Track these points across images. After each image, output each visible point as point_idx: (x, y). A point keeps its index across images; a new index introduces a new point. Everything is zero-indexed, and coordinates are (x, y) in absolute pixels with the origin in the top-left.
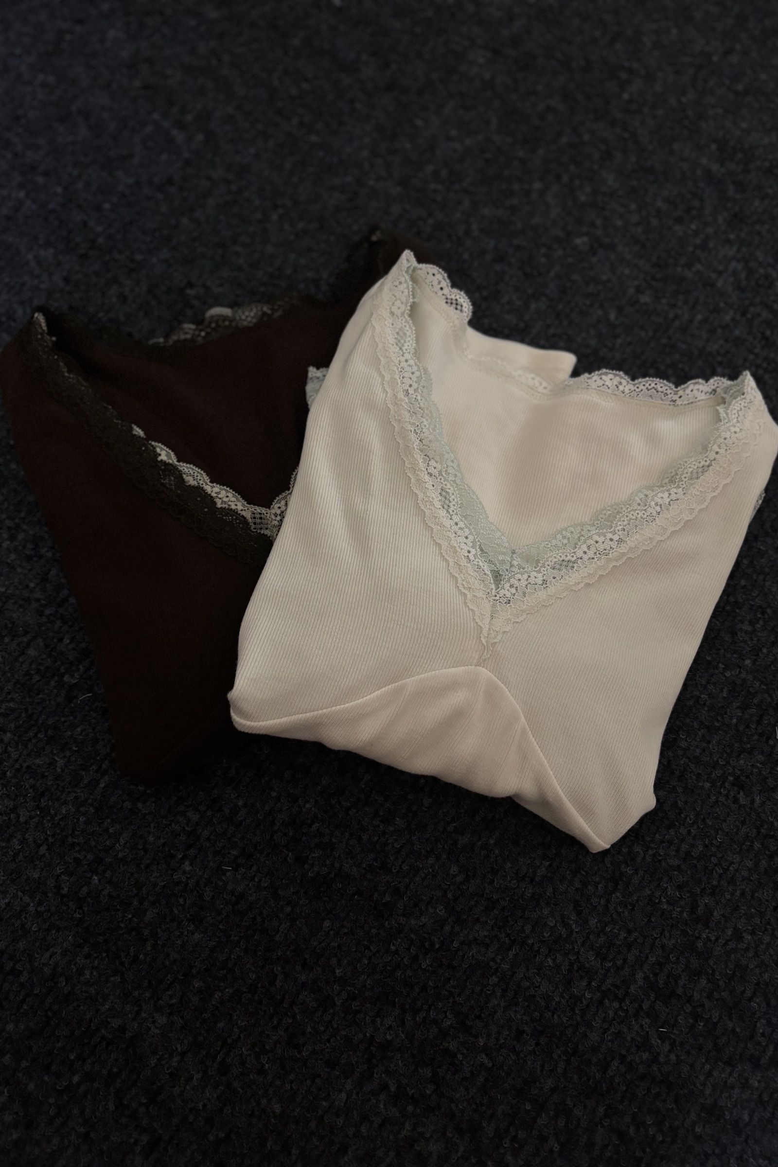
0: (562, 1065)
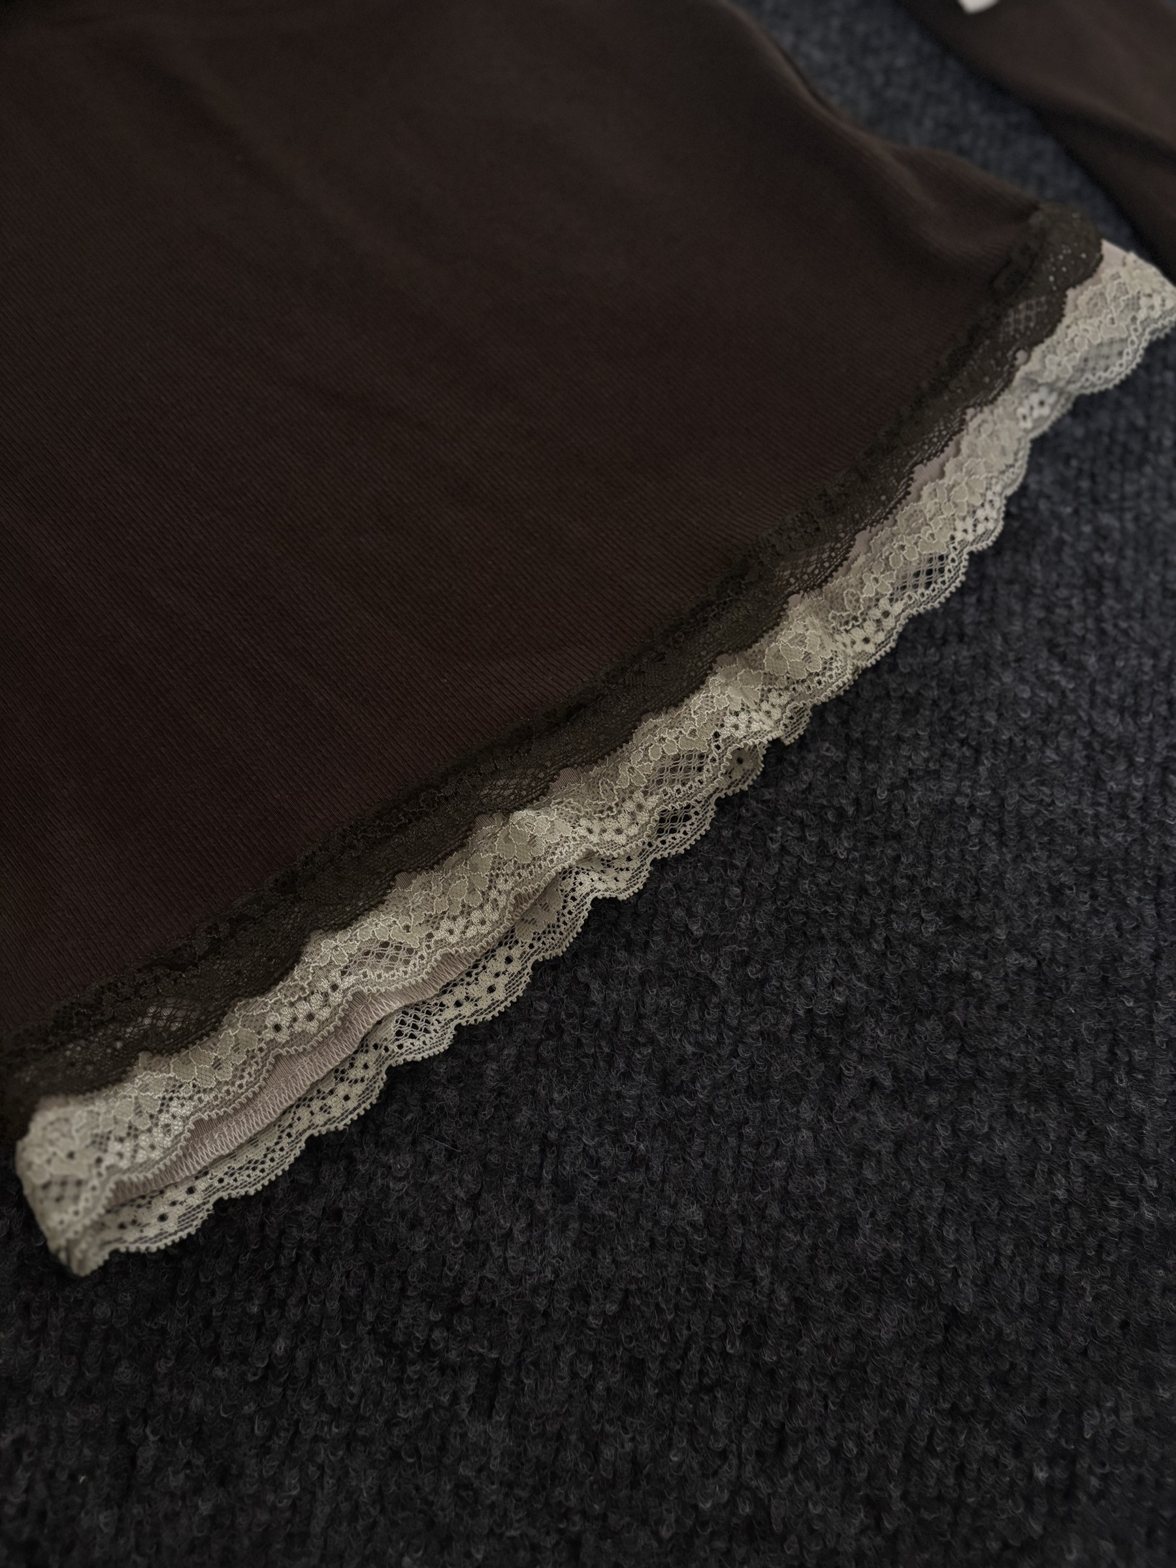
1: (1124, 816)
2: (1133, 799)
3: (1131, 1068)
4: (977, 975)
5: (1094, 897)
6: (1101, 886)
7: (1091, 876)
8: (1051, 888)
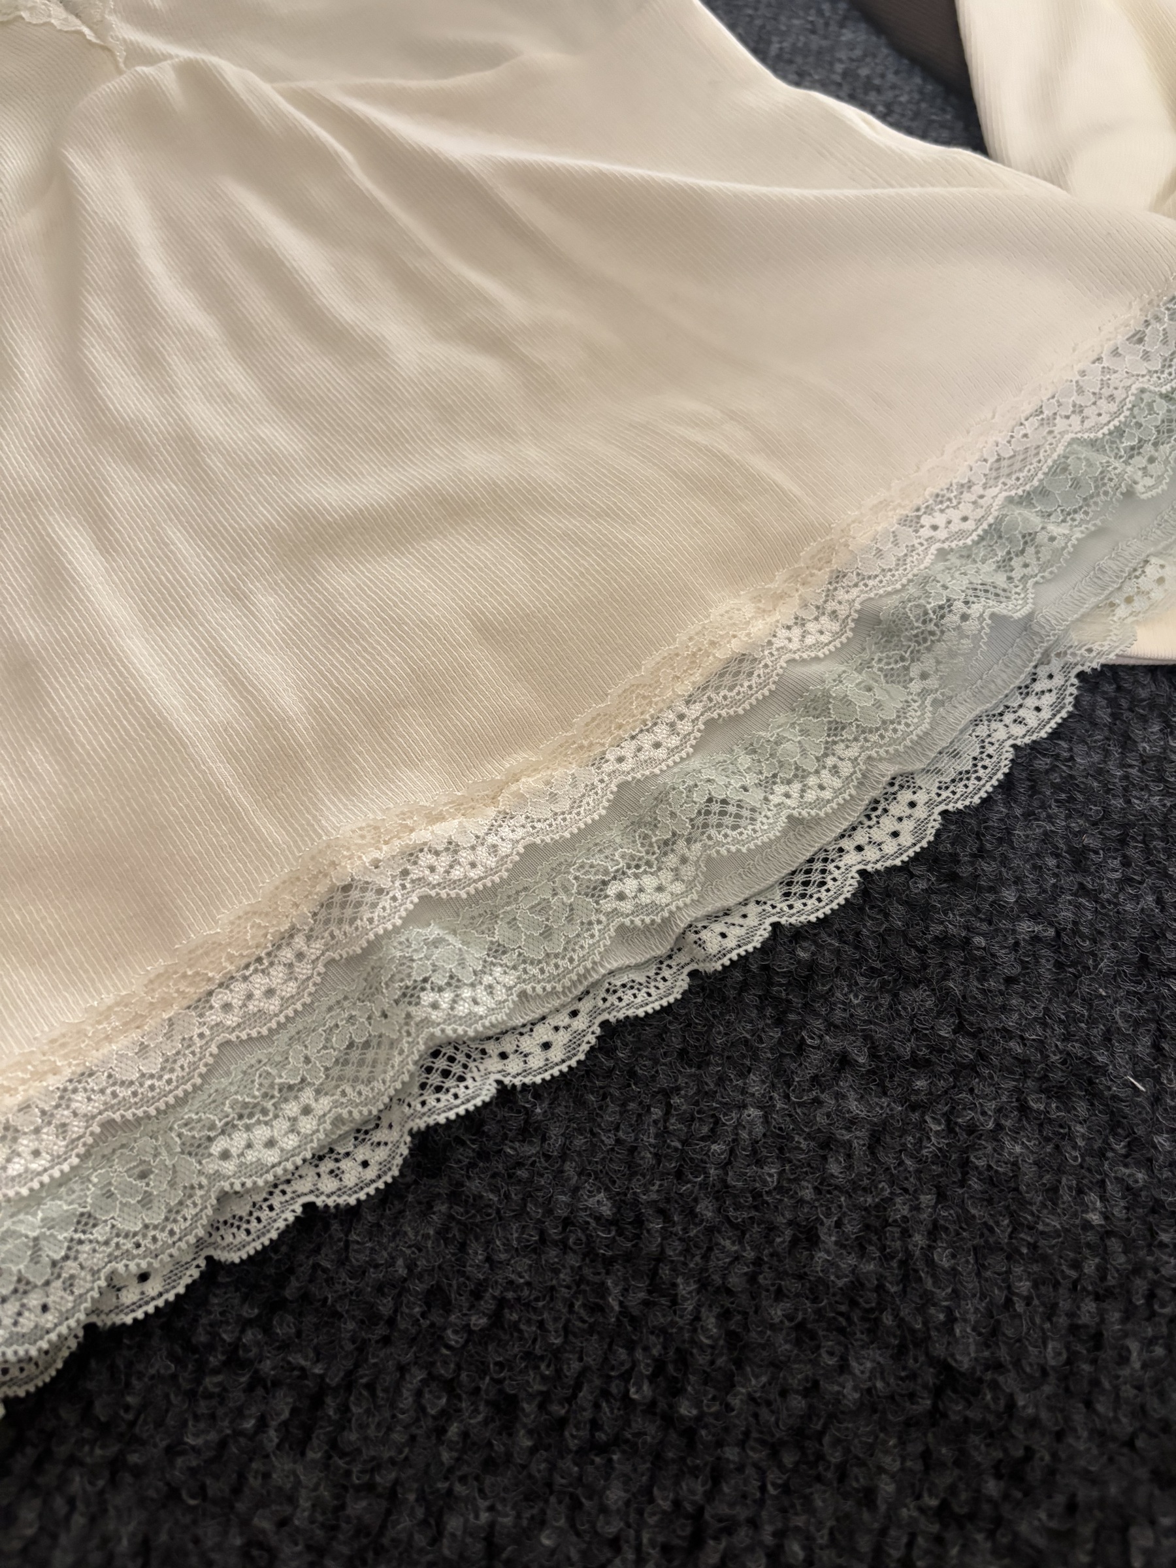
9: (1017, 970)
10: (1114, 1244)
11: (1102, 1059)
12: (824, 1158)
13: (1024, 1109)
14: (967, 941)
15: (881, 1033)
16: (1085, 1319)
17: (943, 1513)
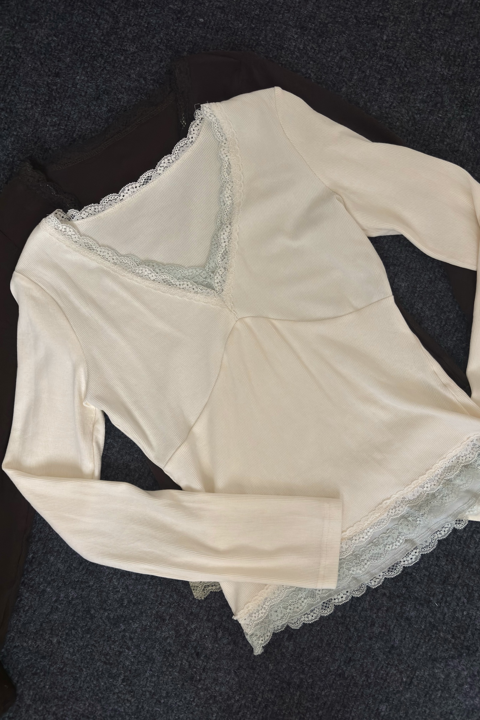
0: (460, 567)
1: (460, 542)
2: (463, 538)
3: (446, 602)
4: (414, 574)
5: (447, 560)
6: (449, 558)
7: (447, 556)
8: (437, 557)
9: (419, 580)
10: (425, 632)
11: (432, 598)
12: (378, 612)
13: (415, 607)
14: (411, 574)
15: (392, 590)
16: (417, 642)
17: (388, 664)
